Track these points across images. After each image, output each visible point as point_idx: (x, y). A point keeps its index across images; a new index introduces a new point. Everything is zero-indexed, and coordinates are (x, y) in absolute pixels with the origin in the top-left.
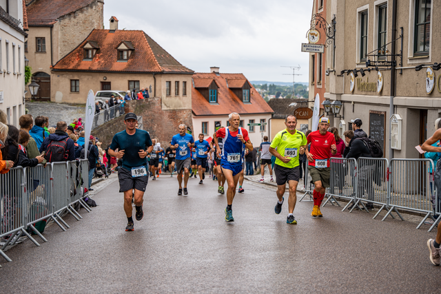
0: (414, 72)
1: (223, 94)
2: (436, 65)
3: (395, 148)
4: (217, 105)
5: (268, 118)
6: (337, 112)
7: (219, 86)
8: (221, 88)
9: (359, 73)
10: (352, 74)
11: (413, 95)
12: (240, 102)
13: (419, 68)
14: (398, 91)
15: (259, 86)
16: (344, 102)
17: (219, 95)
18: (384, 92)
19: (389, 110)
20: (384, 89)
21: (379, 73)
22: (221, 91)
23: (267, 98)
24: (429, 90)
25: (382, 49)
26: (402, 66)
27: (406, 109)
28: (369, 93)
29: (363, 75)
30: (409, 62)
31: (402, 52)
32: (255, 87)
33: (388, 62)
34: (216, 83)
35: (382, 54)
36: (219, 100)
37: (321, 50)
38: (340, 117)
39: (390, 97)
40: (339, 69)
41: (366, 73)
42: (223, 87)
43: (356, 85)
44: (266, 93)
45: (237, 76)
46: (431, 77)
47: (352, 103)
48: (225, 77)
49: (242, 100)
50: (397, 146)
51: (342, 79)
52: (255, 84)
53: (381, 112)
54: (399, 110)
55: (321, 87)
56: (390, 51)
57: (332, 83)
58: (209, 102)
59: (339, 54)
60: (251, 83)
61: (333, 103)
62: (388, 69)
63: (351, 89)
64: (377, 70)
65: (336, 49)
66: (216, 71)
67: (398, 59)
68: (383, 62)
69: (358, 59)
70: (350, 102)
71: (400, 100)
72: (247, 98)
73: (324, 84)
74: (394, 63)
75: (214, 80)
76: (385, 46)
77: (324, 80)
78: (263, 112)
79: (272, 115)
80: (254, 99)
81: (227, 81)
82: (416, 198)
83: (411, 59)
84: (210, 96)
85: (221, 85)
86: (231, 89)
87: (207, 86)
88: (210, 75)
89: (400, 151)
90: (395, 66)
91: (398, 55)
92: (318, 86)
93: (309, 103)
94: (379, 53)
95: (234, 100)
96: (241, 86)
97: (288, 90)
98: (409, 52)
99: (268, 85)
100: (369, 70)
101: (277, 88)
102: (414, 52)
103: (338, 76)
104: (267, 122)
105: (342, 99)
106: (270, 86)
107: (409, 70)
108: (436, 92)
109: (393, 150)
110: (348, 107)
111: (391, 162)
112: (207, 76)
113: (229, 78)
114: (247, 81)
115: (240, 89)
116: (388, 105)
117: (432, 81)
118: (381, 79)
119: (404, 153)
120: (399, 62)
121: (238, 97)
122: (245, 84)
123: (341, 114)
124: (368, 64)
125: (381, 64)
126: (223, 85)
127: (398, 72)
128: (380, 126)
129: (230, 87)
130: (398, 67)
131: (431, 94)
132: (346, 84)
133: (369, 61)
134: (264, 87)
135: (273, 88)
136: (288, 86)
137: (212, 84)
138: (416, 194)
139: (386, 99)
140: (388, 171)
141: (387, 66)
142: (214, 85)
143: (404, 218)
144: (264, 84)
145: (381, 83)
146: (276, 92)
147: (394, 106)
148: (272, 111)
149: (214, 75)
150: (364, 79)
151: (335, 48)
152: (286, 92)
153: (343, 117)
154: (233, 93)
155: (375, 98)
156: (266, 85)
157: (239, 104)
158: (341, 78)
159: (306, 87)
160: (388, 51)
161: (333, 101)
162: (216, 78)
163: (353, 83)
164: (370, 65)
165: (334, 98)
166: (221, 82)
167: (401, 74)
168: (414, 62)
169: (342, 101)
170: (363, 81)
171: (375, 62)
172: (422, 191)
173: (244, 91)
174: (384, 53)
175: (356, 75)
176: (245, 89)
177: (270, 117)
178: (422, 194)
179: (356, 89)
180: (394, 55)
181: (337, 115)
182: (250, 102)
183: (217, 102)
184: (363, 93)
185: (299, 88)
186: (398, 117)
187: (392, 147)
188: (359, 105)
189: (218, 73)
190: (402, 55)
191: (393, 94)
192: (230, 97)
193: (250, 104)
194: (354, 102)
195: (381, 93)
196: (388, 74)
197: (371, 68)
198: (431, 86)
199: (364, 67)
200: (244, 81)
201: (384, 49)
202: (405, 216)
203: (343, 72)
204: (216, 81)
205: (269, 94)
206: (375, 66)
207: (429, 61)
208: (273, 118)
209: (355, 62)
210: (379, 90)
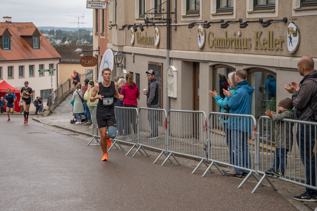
0: (187, 27)
1: (15, 41)
2: (206, 23)
3: (171, 96)
4: (10, 51)
5: (56, 62)
6: (119, 62)
7: (12, 34)
8: (13, 36)
9: (138, 28)
10: (132, 29)
11: (187, 49)
12: (31, 49)
13: (192, 25)
14: (173, 45)
15: (47, 31)
16: (125, 53)
17: (11, 43)
18: (161, 46)
19: (165, 62)
20: (161, 43)
21: (156, 29)
22: (13, 39)
23: (54, 42)
24: (200, 45)
25: (158, 8)
26: (176, 22)
27: (180, 62)
28: (148, 46)
29: (142, 30)
30: (182, 19)
31: (176, 11)
32: (43, 32)
33: (164, 19)
35: (158, 12)
36: (12, 47)
37: (104, 7)
38: (122, 67)
39: (166, 50)
40: (120, 24)
41: (145, 28)
42: (15, 35)
43: (136, 38)
44: (53, 38)
45: (27, 25)
46: (202, 34)
47: (133, 55)
48: (16, 26)
49: (32, 47)
50: (173, 94)
51: (123, 33)
52: (44, 30)
53: (158, 63)
54: (174, 62)
55: (104, 37)
56: (166, 9)
57: (114, 36)
58: (2, 48)
59: (121, 10)
60: (39, 30)
62: (164, 25)
63: (132, 42)
64: (154, 25)
65: (117, 6)
66: (8, 20)
67: (173, 16)
68: (160, 19)
69: (137, 16)
70: (131, 53)
71: (174, 53)
72: (36, 44)
73: (107, 35)
74: (169, 21)
75: (7, 29)
76: (161, 5)
77: (107, 31)
78: (51, 57)
79: (60, 60)
80: (44, 46)
81: (18, 30)
82: (191, 141)
83: (184, 17)
84: (3, 43)
85: (13, 33)
86: (22, 37)
87: (1, 34)
88: (3, 24)
89: (176, 99)
90: (170, 23)
91: (173, 13)
92: (101, 37)
93: (94, 52)
94: (156, 12)
95: (25, 47)
96: (31, 34)
97: (73, 35)
98: (182, 11)
99: (55, 31)
100: (148, 26)
101: (63, 33)
102: (187, 11)
103: (119, 30)
104: (55, 68)
105: (124, 51)
106: (57, 31)
107: (183, 27)
108: (207, 47)
109: (170, 98)
110: (129, 58)
111: (169, 113)
112: (0, 26)
113: (20, 26)
114: (37, 29)
115: (30, 37)
116: (165, 58)
117: (203, 38)
118: (158, 33)
119: (179, 101)
120: (173, 19)
121: (29, 44)
122: (35, 32)
123: (123, 63)
124: (147, 21)
125: (158, 21)
126: (16, 33)
127: (173, 28)
128: (158, 76)
130: (173, 24)
131: (202, 49)
132: (127, 37)
133: (147, 18)
134: (52, 32)
135: (60, 34)
136: (73, 31)
137: (5, 32)
138: (191, 137)
139: (163, 52)
140: (166, 121)
141: (164, 23)
142: (7, 33)
144: (51, 29)
145: (158, 37)
146: (63, 37)
147: (170, 58)
148: (60, 56)
149: (6, 24)
150: (143, 33)
151: (116, 4)
152: (71, 37)
153: (125, 67)
154: (24, 40)
155: (153, 51)
156: (53, 31)
157: (29, 50)
158: (122, 31)
159: (89, 32)
160: (164, 10)
161: (116, 52)
162: (9, 27)
163: (133, 36)
165: (116, 49)
166: (13, 30)
167: (176, 30)
168: (187, 19)
169: (123, 53)
170: (142, 35)
171: (152, 19)
172: (196, 135)
173: (34, 38)
174: (160, 11)
175: (136, 30)
178: (196, 138)
179: (136, 42)
180: (169, 13)
181: (120, 65)
182: (39, 48)
183: (10, 49)
184: (143, 45)
185: (84, 34)
186: (174, 68)
187: (169, 96)
188: (139, 56)
189: (10, 22)
190: (176, 13)
191: (169, 47)
192: (21, 44)
193: (39, 50)
194: (134, 54)
195: (158, 46)
196: (164, 30)
197: (149, 24)
198: (202, 41)
199: (143, 22)
200: (34, 30)
201: (160, 8)
202: (181, 161)
203: (124, 27)
204: (9, 30)
205: (56, 39)
206: (152, 23)
207: (200, 19)
208: (60, 63)
209: (135, 18)
210: (156, 43)
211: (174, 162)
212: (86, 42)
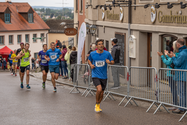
0: (143, 8)
1: (14, 17)
2: (157, 5)
4: (10, 24)
5: (46, 32)
6: (93, 32)
7: (12, 11)
8: (13, 13)
9: (108, 8)
10: (103, 8)
11: (143, 23)
12: (27, 22)
13: (147, 6)
14: (133, 20)
15: (39, 9)
16: (98, 26)
17: (12, 18)
18: (124, 21)
19: (127, 33)
20: (124, 19)
21: (121, 8)
22: (13, 15)
23: (44, 18)
24: (153, 20)
26: (135, 4)
27: (138, 32)
28: (115, 21)
29: (111, 9)
30: (140, 2)
32: (36, 10)
33: (127, 2)
34: (9, 9)
36: (12, 21)
38: (96, 36)
39: (128, 24)
40: (95, 5)
42: (14, 12)
43: (106, 15)
44: (44, 14)
45: (24, 4)
46: (154, 12)
47: (103, 27)
48: (15, 5)
49: (28, 21)
50: (133, 56)
51: (96, 11)
52: (36, 8)
53: (122, 33)
54: (134, 32)
55: (82, 14)
57: (90, 14)
58: (4, 22)
60: (33, 8)
61: (91, 26)
62: (126, 6)
63: (103, 18)
64: (119, 6)
68: (123, 1)
70: (102, 26)
71: (134, 26)
72: (31, 19)
73: (84, 13)
74: (130, 2)
75: (8, 7)
77: (84, 10)
78: (42, 28)
79: (49, 30)
80: (37, 20)
81: (17, 8)
82: (145, 89)
83: (141, 0)
84: (5, 18)
85: (13, 10)
86: (20, 13)
87: (3, 11)
88: (5, 4)
89: (135, 59)
90: (131, 4)
92: (80, 14)
93: (74, 25)
95: (22, 21)
96: (27, 11)
97: (59, 12)
99: (45, 9)
100: (114, 6)
101: (51, 11)
103: (94, 9)
104: (45, 36)
106: (47, 9)
107: (140, 7)
108: (157, 22)
109: (130, 58)
110: (101, 30)
111: (130, 69)
112: (3, 5)
113: (18, 5)
114: (31, 8)
115: (26, 14)
116: (127, 29)
117: (154, 15)
118: (122, 12)
119: (137, 60)
120: (133, 2)
121: (25, 18)
122: (29, 10)
123: (96, 33)
125: (122, 3)
127: (133, 8)
128: (122, 42)
129: (19, 12)
130: (133, 5)
131: (154, 23)
132: (99, 14)
133: (114, 1)
134: (43, 10)
135: (49, 11)
136: (59, 9)
137: (6, 10)
138: (146, 86)
139: (126, 25)
140: (128, 75)
141: (126, 4)
142: (8, 11)
143: (138, 104)
144: (42, 8)
145: (122, 15)
146: (51, 14)
147: (131, 30)
148: (49, 28)
149: (8, 4)
150: (111, 12)
152: (57, 13)
153: (98, 36)
154: (21, 16)
155: (118, 24)
158: (96, 10)
159: (71, 10)
161: (91, 25)
162: (9, 5)
163: (104, 14)
164: (115, 4)
165: (91, 23)
166: (13, 8)
167: (135, 9)
168: (143, 2)
169: (97, 25)
171: (118, 1)
172: (150, 84)
173: (29, 14)
175: (106, 9)
176: (30, 13)
177: (47, 32)
178: (150, 87)
179: (106, 18)
181: (94, 35)
182: (33, 22)
183: (10, 22)
184: (111, 20)
185: (67, 12)
186: (133, 37)
187: (130, 57)
188: (108, 28)
189: (11, 2)
191: (130, 22)
192: (19, 19)
193: (33, 23)
194: (105, 26)
195: (122, 21)
196: (127, 9)
197: (115, 5)
198: (154, 18)
199: (111, 3)
200: (29, 8)
202: (138, 103)
203: (97, 7)
204: (9, 8)
205: (46, 15)
206: (118, 4)
207: (153, 1)
208: (49, 33)
210: (121, 19)
211: (134, 104)
212: (68, 17)
